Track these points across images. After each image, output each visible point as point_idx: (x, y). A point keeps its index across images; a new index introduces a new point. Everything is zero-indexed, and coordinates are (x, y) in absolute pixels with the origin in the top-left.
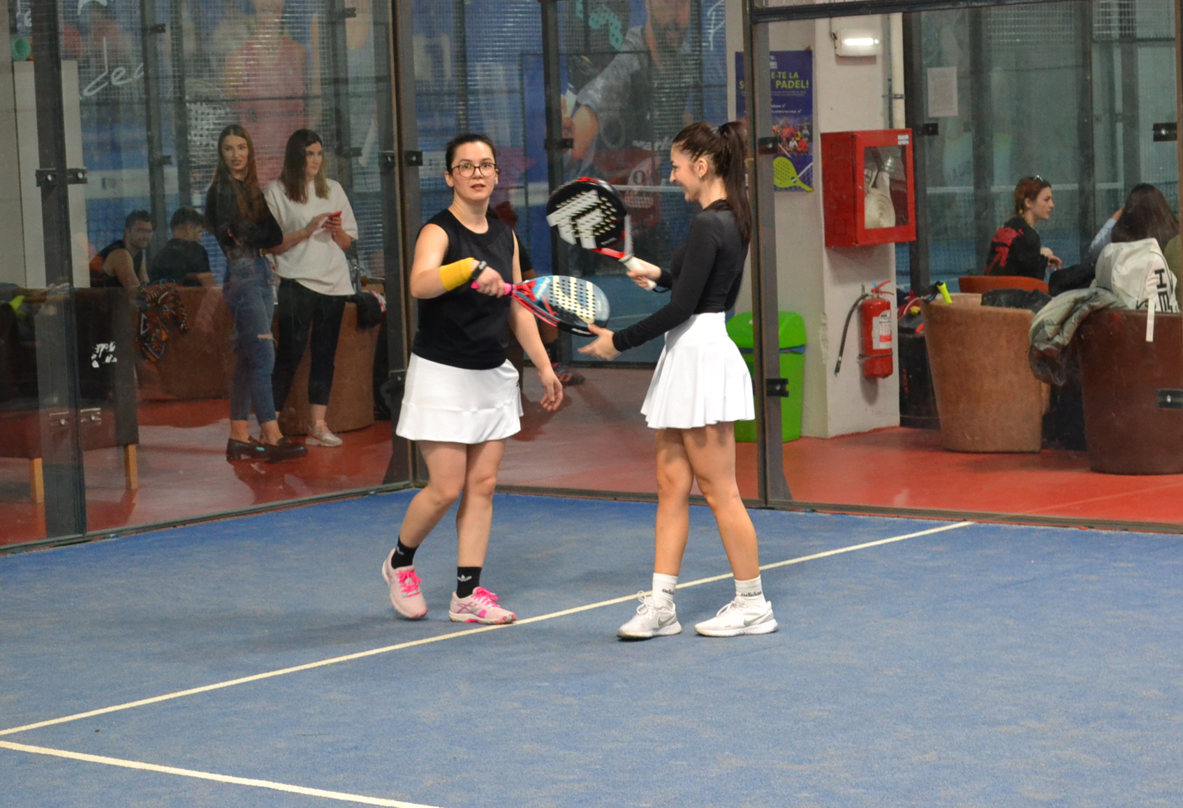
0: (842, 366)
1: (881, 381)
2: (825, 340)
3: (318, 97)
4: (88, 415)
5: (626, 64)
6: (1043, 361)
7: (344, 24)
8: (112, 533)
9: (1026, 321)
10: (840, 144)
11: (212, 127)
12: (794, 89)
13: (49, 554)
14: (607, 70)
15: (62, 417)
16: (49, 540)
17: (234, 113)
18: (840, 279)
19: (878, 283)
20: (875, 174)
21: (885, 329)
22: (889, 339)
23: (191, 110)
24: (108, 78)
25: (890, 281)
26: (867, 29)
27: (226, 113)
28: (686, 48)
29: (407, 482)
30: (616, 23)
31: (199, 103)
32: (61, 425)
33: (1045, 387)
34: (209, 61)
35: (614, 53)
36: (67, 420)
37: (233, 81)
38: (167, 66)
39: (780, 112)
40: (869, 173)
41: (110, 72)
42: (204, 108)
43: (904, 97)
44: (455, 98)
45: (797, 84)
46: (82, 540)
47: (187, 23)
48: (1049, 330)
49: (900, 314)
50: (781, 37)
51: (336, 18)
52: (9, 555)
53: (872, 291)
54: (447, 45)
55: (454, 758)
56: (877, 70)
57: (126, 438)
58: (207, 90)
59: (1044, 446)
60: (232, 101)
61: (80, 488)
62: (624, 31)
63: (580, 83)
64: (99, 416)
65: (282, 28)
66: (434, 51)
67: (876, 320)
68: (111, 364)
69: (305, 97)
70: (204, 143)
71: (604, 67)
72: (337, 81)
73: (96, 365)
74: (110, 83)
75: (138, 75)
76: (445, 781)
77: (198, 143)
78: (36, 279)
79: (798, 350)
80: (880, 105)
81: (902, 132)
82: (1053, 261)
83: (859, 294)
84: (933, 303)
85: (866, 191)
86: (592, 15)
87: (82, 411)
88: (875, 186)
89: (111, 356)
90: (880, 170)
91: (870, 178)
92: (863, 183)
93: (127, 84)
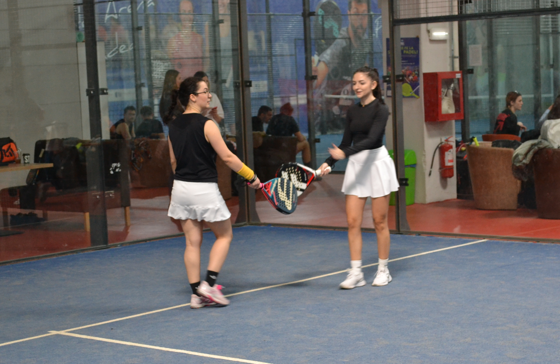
0: (432, 173)
1: (449, 179)
2: (425, 162)
3: (208, 58)
4: (109, 194)
5: (340, 44)
6: (518, 171)
7: (219, 26)
8: (119, 244)
9: (510, 153)
10: (431, 78)
11: (162, 70)
12: (411, 54)
13: (92, 253)
14: (332, 46)
15: (98, 195)
16: (92, 247)
17: (172, 65)
18: (431, 136)
19: (447, 137)
20: (446, 90)
21: (451, 157)
22: (452, 161)
23: (153, 63)
24: (118, 50)
25: (452, 137)
26: (443, 28)
27: (169, 65)
28: (366, 36)
29: (245, 223)
30: (335, 26)
31: (157, 60)
32: (97, 198)
33: (519, 182)
34: (161, 42)
35: (335, 39)
36: (100, 196)
37: (171, 51)
38: (143, 44)
39: (406, 64)
40: (444, 90)
41: (119, 47)
42: (159, 62)
43: (459, 57)
44: (266, 58)
45: (412, 52)
46: (106, 247)
47: (152, 27)
48: (520, 157)
49: (457, 151)
50: (405, 31)
51: (216, 23)
52: (75, 254)
53: (445, 141)
54: (263, 36)
55: (265, 340)
56: (447, 46)
57: (125, 204)
58: (160, 55)
59: (518, 207)
60: (171, 59)
61: (105, 225)
62: (339, 29)
63: (320, 51)
64: (113, 194)
65: (193, 28)
66: (258, 38)
67: (446, 153)
68: (118, 172)
69: (202, 58)
70: (159, 77)
71: (330, 44)
72: (216, 51)
73: (112, 172)
74: (119, 52)
75: (131, 48)
76: (260, 350)
77: (157, 78)
78: (86, 135)
79: (414, 166)
80: (449, 61)
81: (458, 72)
82: (523, 128)
83: (439, 142)
84: (471, 146)
85: (442, 98)
86: (326, 22)
87: (106, 192)
88: (446, 95)
89: (118, 169)
90: (448, 89)
91: (444, 92)
92: (441, 95)
93: (126, 52)
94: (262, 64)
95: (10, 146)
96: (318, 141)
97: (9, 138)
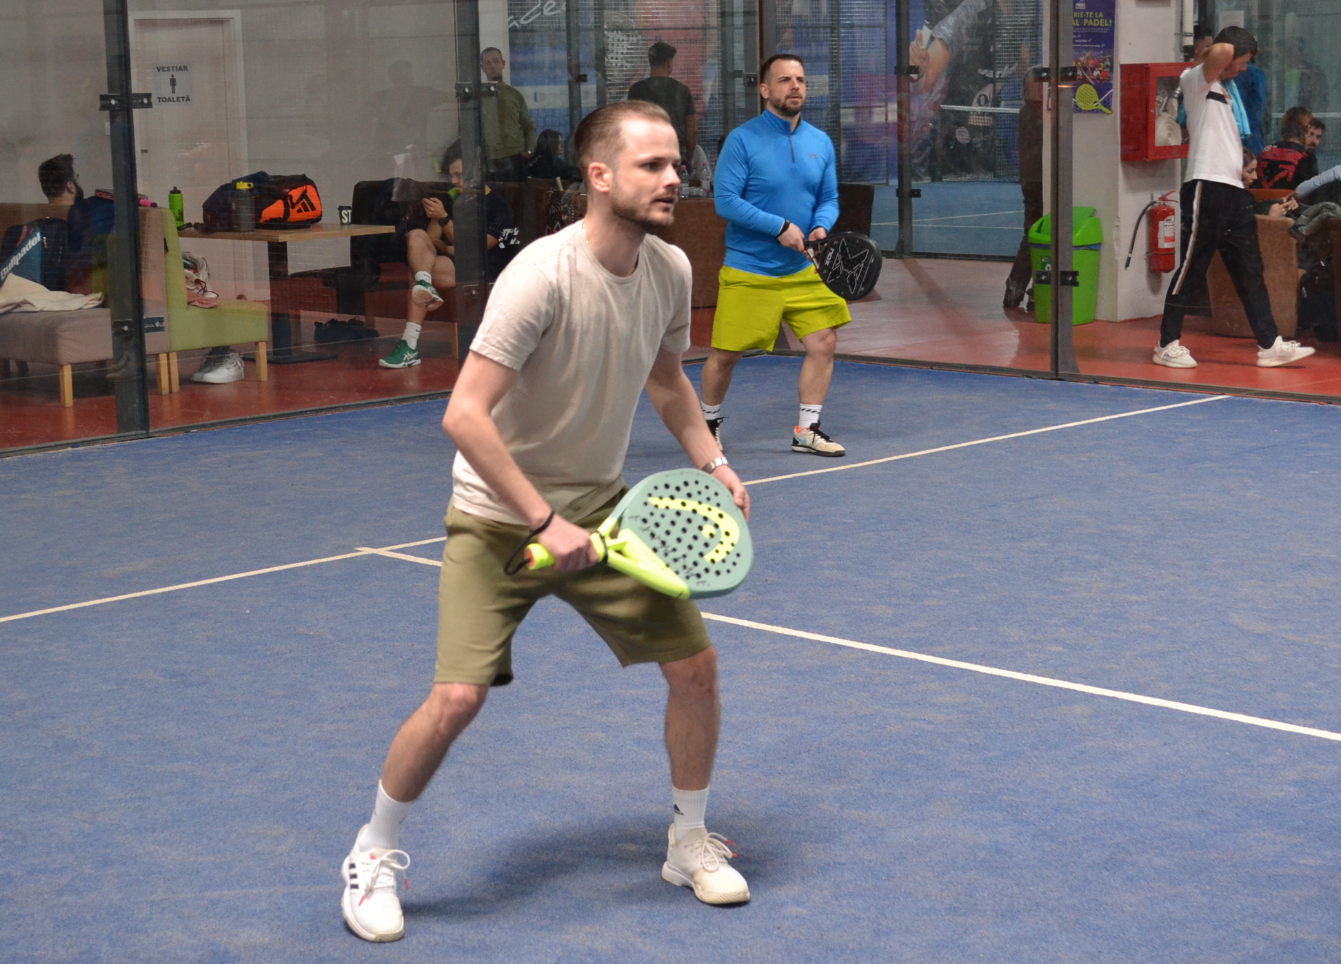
0: (1131, 261)
1: (1164, 276)
2: (1118, 239)
3: (713, 28)
5: (973, 5)
10: (1138, 75)
11: (625, 51)
12: (1099, 26)
15: (474, 288)
17: (644, 40)
18: (1133, 189)
19: (1165, 193)
20: (1165, 100)
21: (1170, 231)
22: (1172, 239)
23: (609, 37)
24: (541, 10)
25: (1174, 191)
27: (638, 40)
31: (615, 32)
32: (472, 295)
36: (477, 290)
37: (644, 13)
39: (1087, 45)
40: (1161, 100)
41: (543, 5)
42: (620, 35)
43: (1193, 35)
44: (829, 30)
45: (1101, 22)
53: (1160, 199)
58: (621, 21)
60: (641, 30)
63: (934, 20)
67: (1161, 224)
69: (705, 28)
74: (542, 14)
75: (564, 8)
77: (614, 65)
79: (1095, 247)
80: (1173, 41)
83: (1149, 202)
85: (1157, 114)
88: (1165, 110)
90: (1171, 96)
91: (1161, 104)
92: (1154, 107)
93: (555, 15)
94: (819, 42)
95: (305, 192)
96: (917, 193)
97: (304, 176)
